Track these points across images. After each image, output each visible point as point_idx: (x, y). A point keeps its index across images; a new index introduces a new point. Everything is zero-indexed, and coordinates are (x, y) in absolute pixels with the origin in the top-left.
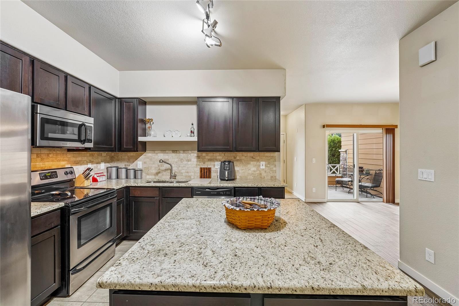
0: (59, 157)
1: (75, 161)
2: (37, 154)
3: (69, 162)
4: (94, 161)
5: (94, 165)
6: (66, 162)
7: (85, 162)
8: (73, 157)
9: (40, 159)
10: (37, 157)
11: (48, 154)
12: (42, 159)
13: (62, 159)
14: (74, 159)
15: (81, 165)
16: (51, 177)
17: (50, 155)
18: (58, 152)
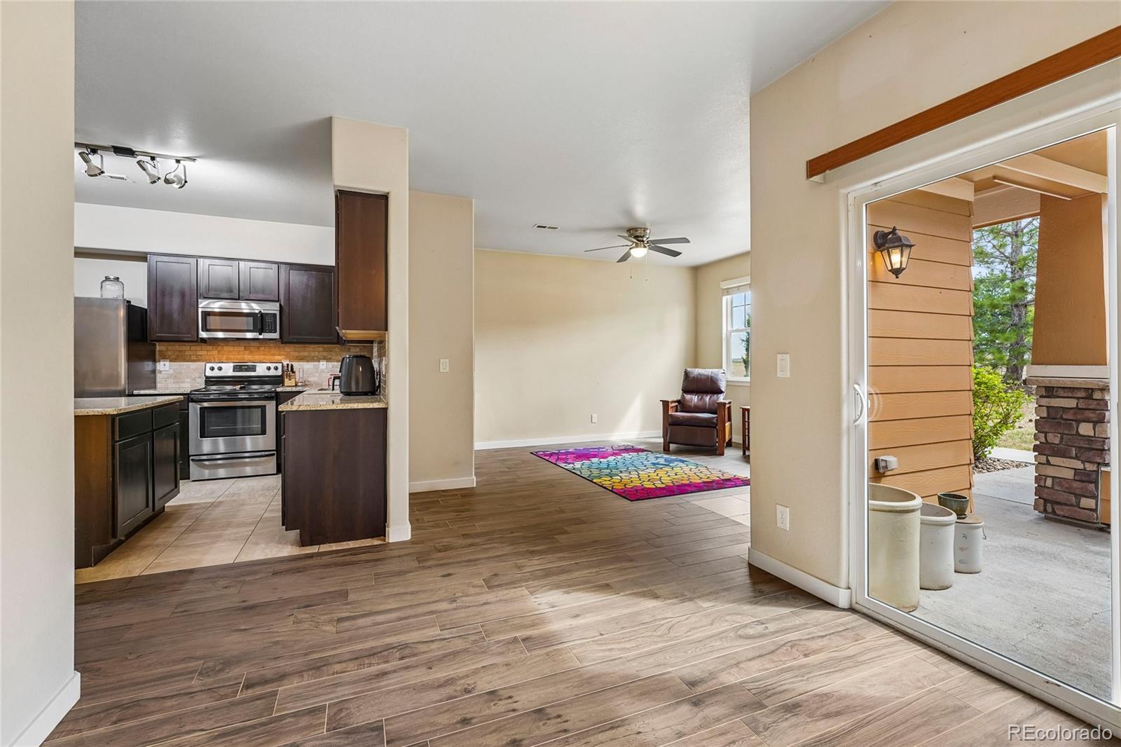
0: (273, 351)
1: (297, 357)
2: (245, 347)
3: (288, 357)
4: (333, 357)
5: (333, 363)
6: (283, 357)
7: (315, 358)
8: (294, 351)
9: (248, 352)
10: (245, 349)
11: (258, 348)
12: (251, 352)
13: (278, 353)
14: (297, 354)
15: (308, 361)
16: (247, 370)
17: (262, 349)
18: (272, 345)
